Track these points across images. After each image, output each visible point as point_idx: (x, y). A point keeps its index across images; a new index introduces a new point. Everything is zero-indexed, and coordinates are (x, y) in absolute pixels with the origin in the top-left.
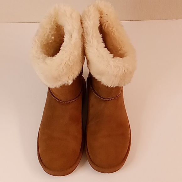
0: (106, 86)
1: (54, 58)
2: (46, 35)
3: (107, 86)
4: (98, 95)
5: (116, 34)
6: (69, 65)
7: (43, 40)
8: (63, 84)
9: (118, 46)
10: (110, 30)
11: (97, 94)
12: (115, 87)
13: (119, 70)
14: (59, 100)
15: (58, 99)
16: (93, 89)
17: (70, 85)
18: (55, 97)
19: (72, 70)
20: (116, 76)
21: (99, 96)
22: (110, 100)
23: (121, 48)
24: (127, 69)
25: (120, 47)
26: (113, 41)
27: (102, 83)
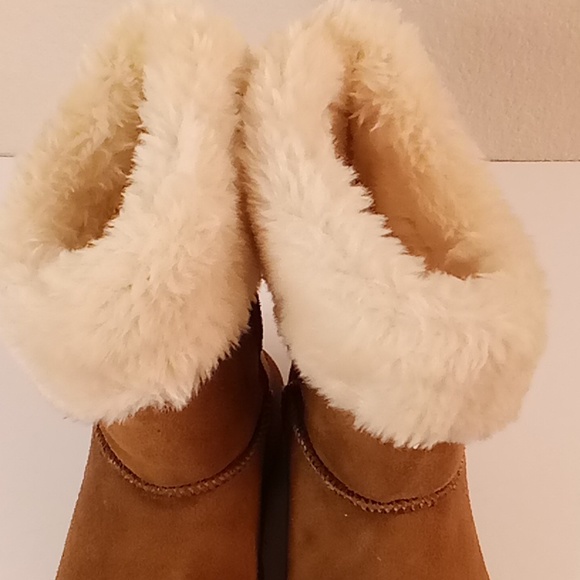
0: (378, 439)
1: (85, 253)
2: (87, 152)
3: (384, 440)
4: (337, 484)
5: (435, 159)
6: (172, 298)
7: (68, 170)
8: (144, 404)
9: (443, 220)
10: (400, 142)
11: (332, 478)
12: (430, 446)
13: (459, 351)
14: (139, 481)
15: (135, 476)
16: (310, 447)
17: (180, 408)
18: (118, 462)
19: (186, 327)
20: (440, 386)
21: (344, 488)
22: (401, 511)
23: (457, 232)
24: (507, 345)
25: (455, 224)
26: (418, 190)
27: (357, 424)
